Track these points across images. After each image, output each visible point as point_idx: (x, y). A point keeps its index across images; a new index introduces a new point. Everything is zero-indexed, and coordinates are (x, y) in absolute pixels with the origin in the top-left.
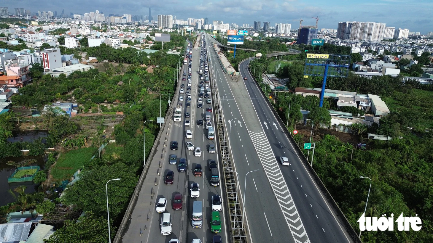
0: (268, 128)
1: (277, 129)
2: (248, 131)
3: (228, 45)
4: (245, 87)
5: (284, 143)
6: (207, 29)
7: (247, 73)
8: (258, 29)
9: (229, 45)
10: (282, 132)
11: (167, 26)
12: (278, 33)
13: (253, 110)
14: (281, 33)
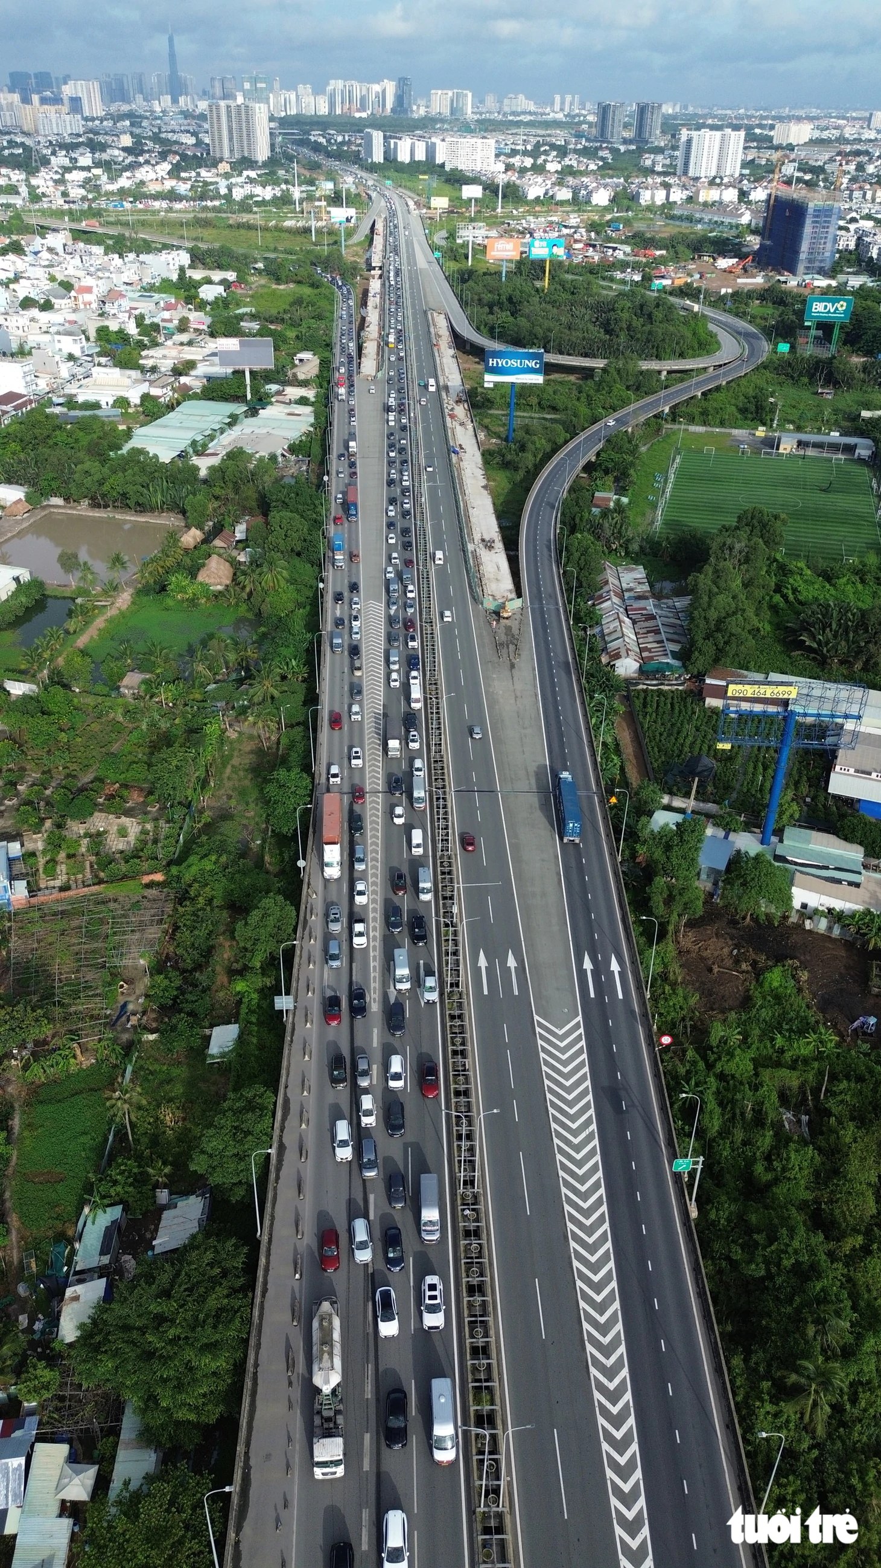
0: (592, 995)
1: (621, 996)
2: (536, 1018)
3: (486, 385)
4: (538, 710)
5: (633, 1081)
6: (407, 160)
7: (550, 590)
8: (612, 136)
9: (491, 385)
10: (633, 1012)
11: (250, 151)
12: (691, 174)
13: (556, 880)
14: (702, 175)
